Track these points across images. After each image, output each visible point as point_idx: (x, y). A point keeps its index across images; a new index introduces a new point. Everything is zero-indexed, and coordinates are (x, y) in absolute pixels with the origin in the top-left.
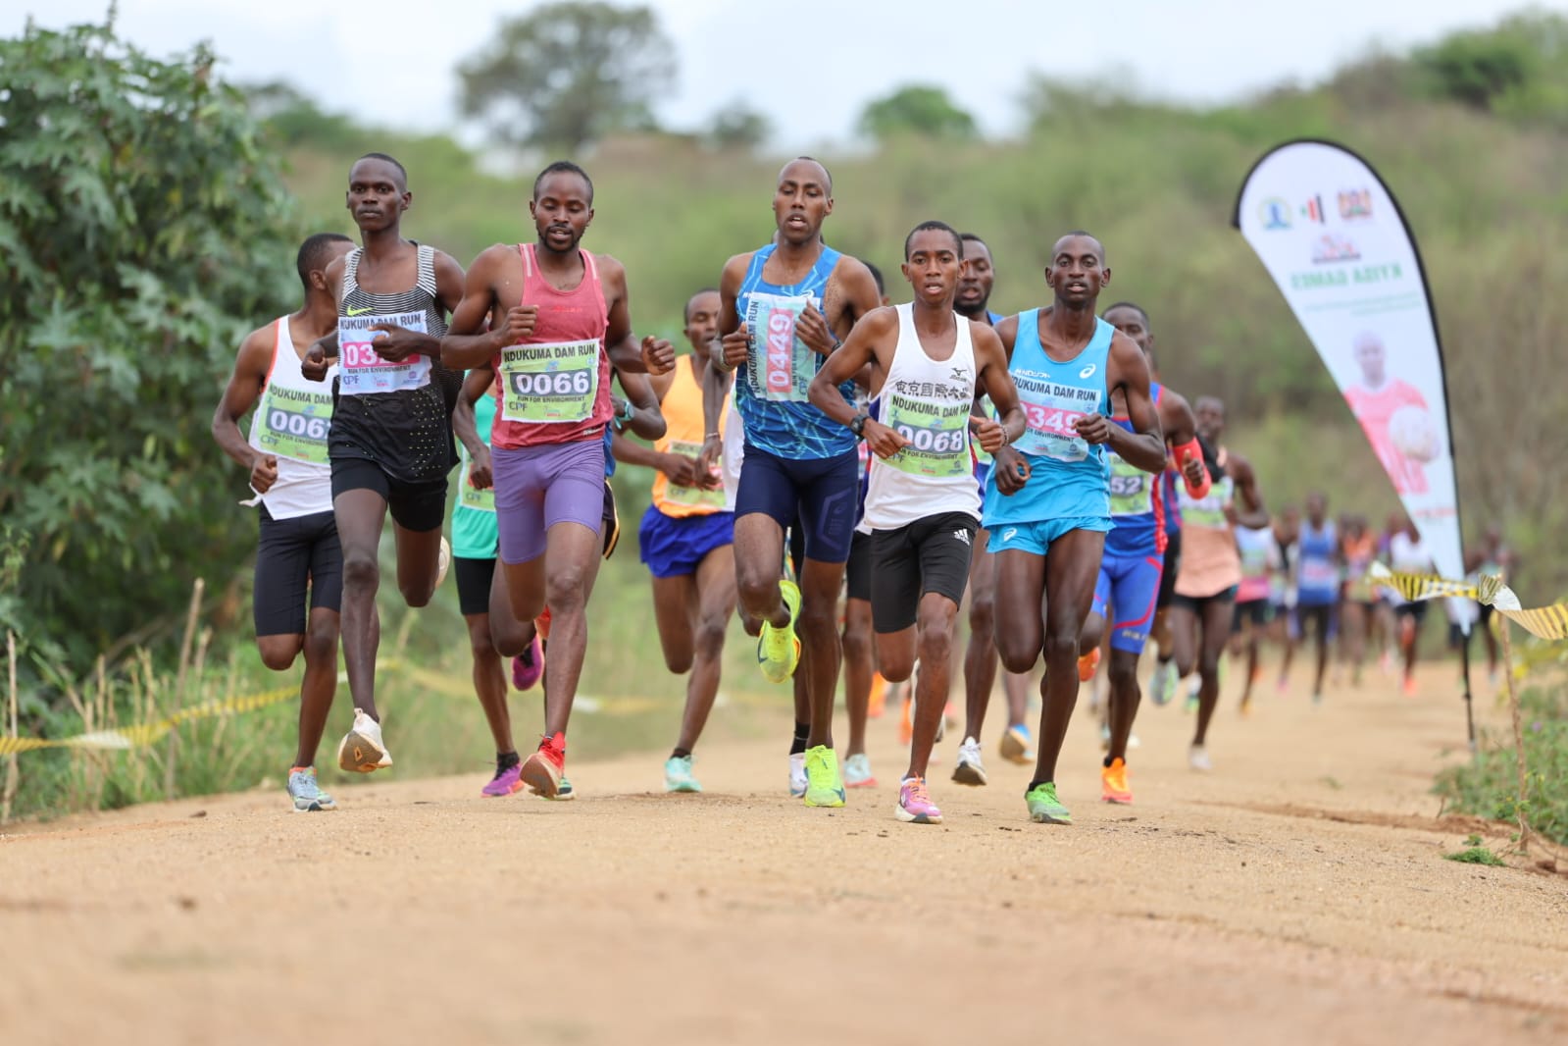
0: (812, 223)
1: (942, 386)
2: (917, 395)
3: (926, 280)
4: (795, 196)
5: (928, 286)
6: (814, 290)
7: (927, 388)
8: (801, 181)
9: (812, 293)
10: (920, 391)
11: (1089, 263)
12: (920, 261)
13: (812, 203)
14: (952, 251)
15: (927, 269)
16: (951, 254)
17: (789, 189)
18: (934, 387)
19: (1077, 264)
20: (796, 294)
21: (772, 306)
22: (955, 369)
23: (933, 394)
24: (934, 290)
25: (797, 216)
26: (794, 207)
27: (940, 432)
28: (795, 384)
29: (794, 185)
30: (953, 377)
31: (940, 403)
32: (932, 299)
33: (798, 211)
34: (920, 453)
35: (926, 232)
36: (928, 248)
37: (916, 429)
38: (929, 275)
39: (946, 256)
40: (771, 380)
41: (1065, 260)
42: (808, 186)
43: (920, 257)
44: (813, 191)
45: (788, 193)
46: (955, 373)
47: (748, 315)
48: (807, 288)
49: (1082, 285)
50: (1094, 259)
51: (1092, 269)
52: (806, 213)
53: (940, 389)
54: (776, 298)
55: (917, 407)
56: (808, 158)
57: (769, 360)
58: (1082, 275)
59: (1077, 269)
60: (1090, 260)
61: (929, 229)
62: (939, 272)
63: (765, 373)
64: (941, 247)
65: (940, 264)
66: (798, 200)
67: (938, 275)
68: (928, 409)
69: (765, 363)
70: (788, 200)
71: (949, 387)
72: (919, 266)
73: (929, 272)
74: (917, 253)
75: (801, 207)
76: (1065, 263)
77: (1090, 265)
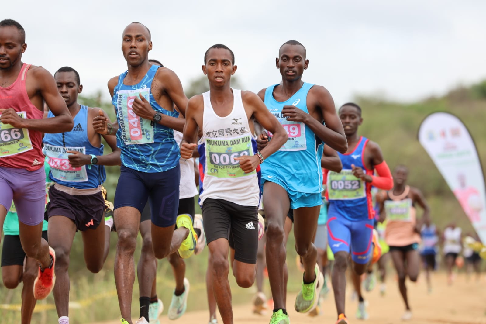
0: (142, 56)
1: (229, 129)
2: (217, 137)
3: (215, 74)
4: (131, 42)
5: (216, 77)
6: (147, 85)
7: (221, 132)
8: (133, 34)
9: (146, 86)
10: (217, 134)
11: (297, 60)
12: (213, 64)
13: (141, 44)
14: (229, 60)
15: (216, 69)
16: (229, 62)
17: (128, 38)
18: (225, 130)
19: (291, 61)
20: (138, 88)
21: (128, 96)
22: (234, 119)
23: (225, 135)
24: (219, 80)
25: (134, 52)
26: (131, 47)
27: (231, 153)
28: (143, 134)
29: (130, 37)
30: (233, 123)
31: (229, 139)
32: (218, 85)
33: (134, 49)
34: (225, 167)
35: (216, 49)
36: (217, 58)
37: (220, 154)
38: (217, 72)
39: (226, 62)
40: (132, 134)
41: (285, 58)
42: (137, 36)
43: (213, 62)
44: (140, 38)
45: (128, 40)
46: (234, 121)
47: (118, 102)
48: (143, 85)
49: (294, 72)
50: (300, 58)
51: (299, 63)
52: (138, 50)
53: (228, 131)
54: (129, 91)
55: (217, 143)
56: (137, 23)
57: (129, 123)
58: (294, 67)
59: (291, 64)
60: (298, 58)
61: (218, 48)
62: (222, 70)
63: (129, 130)
64: (223, 58)
65: (223, 66)
66: (133, 44)
67: (222, 72)
68: (223, 143)
69: (128, 126)
70: (128, 45)
71: (232, 129)
72: (212, 67)
73: (217, 70)
74: (211, 60)
75: (135, 47)
76: (285, 59)
77: (298, 61)
